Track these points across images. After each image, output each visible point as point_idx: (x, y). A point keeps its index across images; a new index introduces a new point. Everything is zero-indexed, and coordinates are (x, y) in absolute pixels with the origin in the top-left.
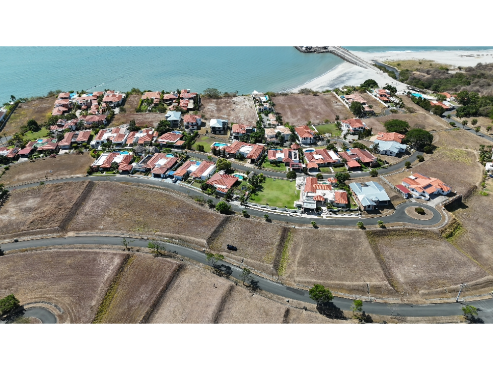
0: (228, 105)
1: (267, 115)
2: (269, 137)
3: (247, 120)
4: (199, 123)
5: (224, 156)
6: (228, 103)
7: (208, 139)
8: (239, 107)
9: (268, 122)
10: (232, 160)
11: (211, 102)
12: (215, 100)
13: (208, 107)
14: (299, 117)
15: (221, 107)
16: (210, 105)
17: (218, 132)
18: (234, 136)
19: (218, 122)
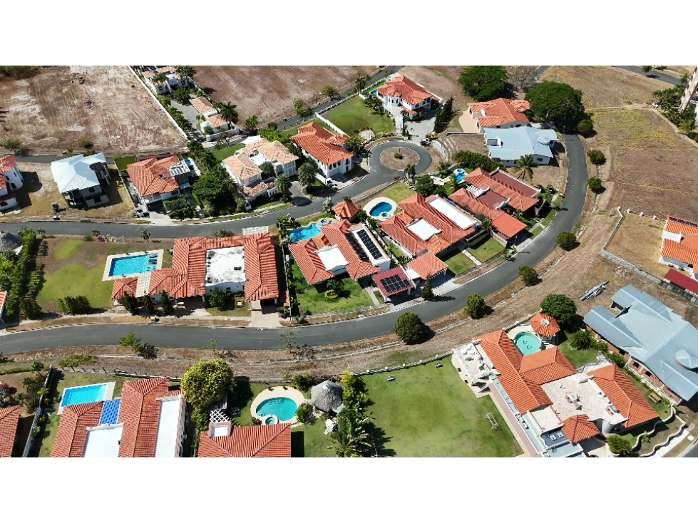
0: (65, 90)
1: (186, 101)
2: (247, 183)
3: (143, 128)
4: (18, 181)
5: (169, 311)
6: (63, 83)
7: (79, 248)
8: (100, 90)
9: (203, 124)
10: (200, 314)
11: (15, 89)
12: (24, 83)
13: (13, 109)
14: (260, 90)
15: (50, 99)
16: (19, 102)
17: (90, 203)
18: (148, 205)
19: (79, 169)
